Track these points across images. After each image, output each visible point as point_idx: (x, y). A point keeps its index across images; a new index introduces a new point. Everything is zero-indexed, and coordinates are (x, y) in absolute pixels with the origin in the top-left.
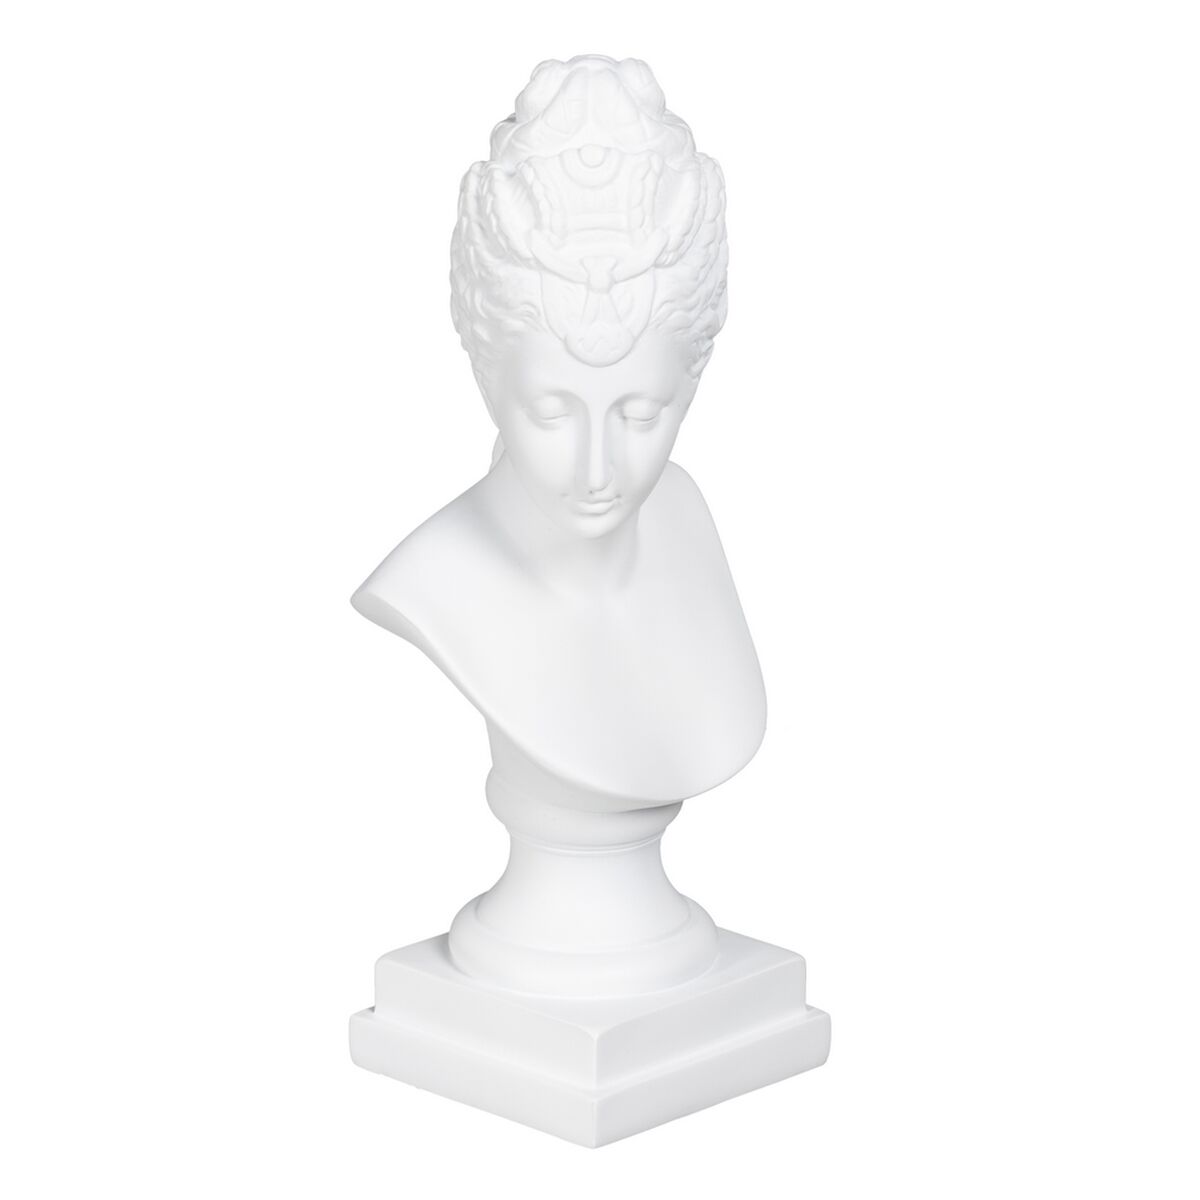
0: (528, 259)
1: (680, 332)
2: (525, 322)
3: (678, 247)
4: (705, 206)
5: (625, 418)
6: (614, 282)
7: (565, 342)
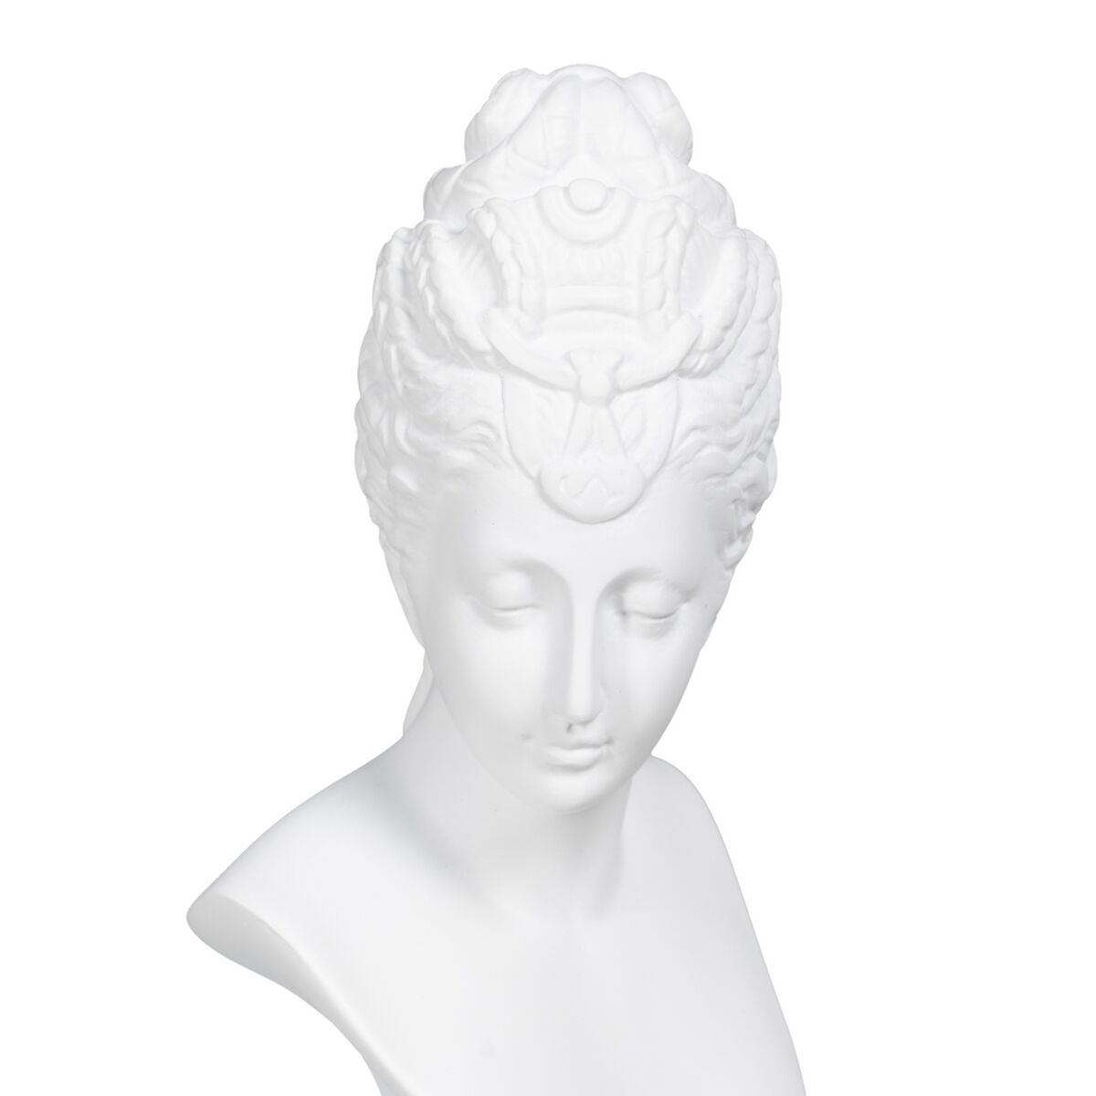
0: (482, 353)
1: (714, 480)
2: (476, 452)
3: (717, 347)
4: (755, 292)
5: (624, 613)
6: (618, 390)
7: (538, 481)
